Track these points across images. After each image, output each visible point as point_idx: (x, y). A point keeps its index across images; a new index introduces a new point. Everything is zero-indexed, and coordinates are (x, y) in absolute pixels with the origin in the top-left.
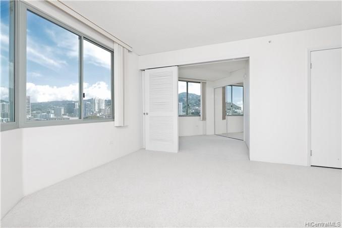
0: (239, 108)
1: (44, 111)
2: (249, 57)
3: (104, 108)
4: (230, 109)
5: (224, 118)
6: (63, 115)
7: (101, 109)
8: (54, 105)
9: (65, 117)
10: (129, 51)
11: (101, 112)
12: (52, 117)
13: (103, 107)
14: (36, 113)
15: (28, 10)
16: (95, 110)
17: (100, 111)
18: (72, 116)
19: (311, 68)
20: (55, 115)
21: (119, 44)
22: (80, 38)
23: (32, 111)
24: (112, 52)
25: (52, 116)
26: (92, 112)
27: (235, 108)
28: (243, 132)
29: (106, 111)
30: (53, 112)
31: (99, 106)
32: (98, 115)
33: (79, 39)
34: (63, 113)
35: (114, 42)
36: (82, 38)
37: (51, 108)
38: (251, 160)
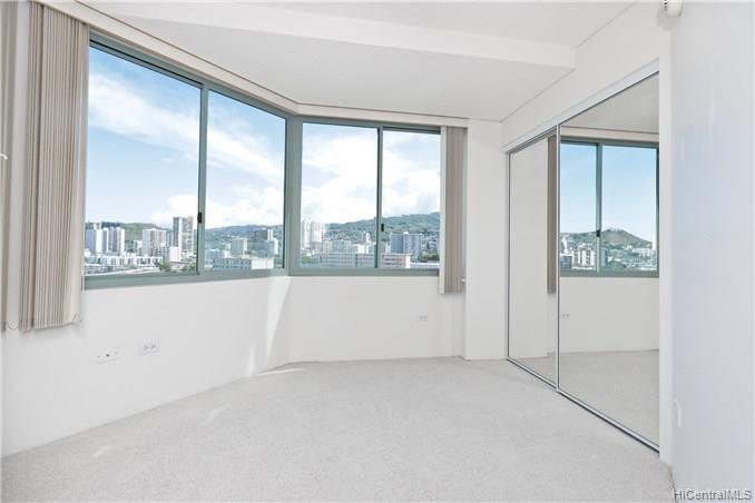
0: (645, 244)
3: (320, 241)
4: (619, 247)
5: (552, 287)
11: (314, 248)
12: (226, 256)
17: (313, 245)
20: (232, 254)
27: (634, 245)
32: (309, 255)
34: (245, 249)
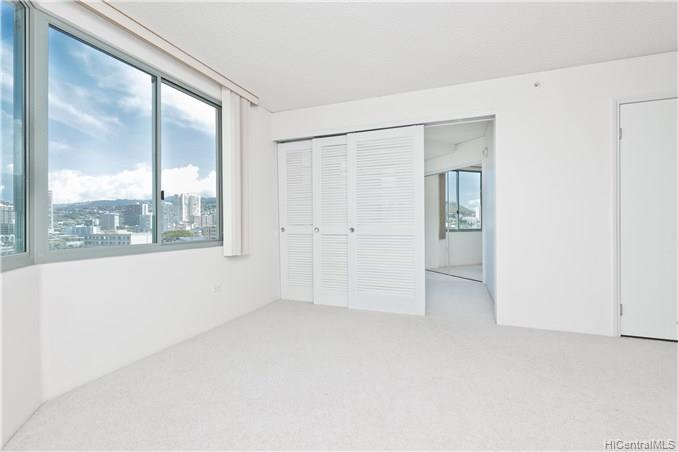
1: (80, 221)
2: (493, 116)
6: (118, 228)
7: (193, 217)
8: (100, 209)
9: (121, 232)
10: (252, 104)
13: (197, 211)
14: (64, 224)
15: (51, 25)
16: (181, 219)
18: (137, 231)
19: (620, 138)
21: (232, 91)
22: (155, 79)
23: (56, 220)
24: (219, 107)
25: (96, 230)
26: (177, 223)
28: (481, 264)
29: (204, 220)
30: (98, 223)
31: (189, 212)
33: (153, 81)
35: (221, 86)
36: (159, 79)
37: (92, 214)
38: (499, 323)
